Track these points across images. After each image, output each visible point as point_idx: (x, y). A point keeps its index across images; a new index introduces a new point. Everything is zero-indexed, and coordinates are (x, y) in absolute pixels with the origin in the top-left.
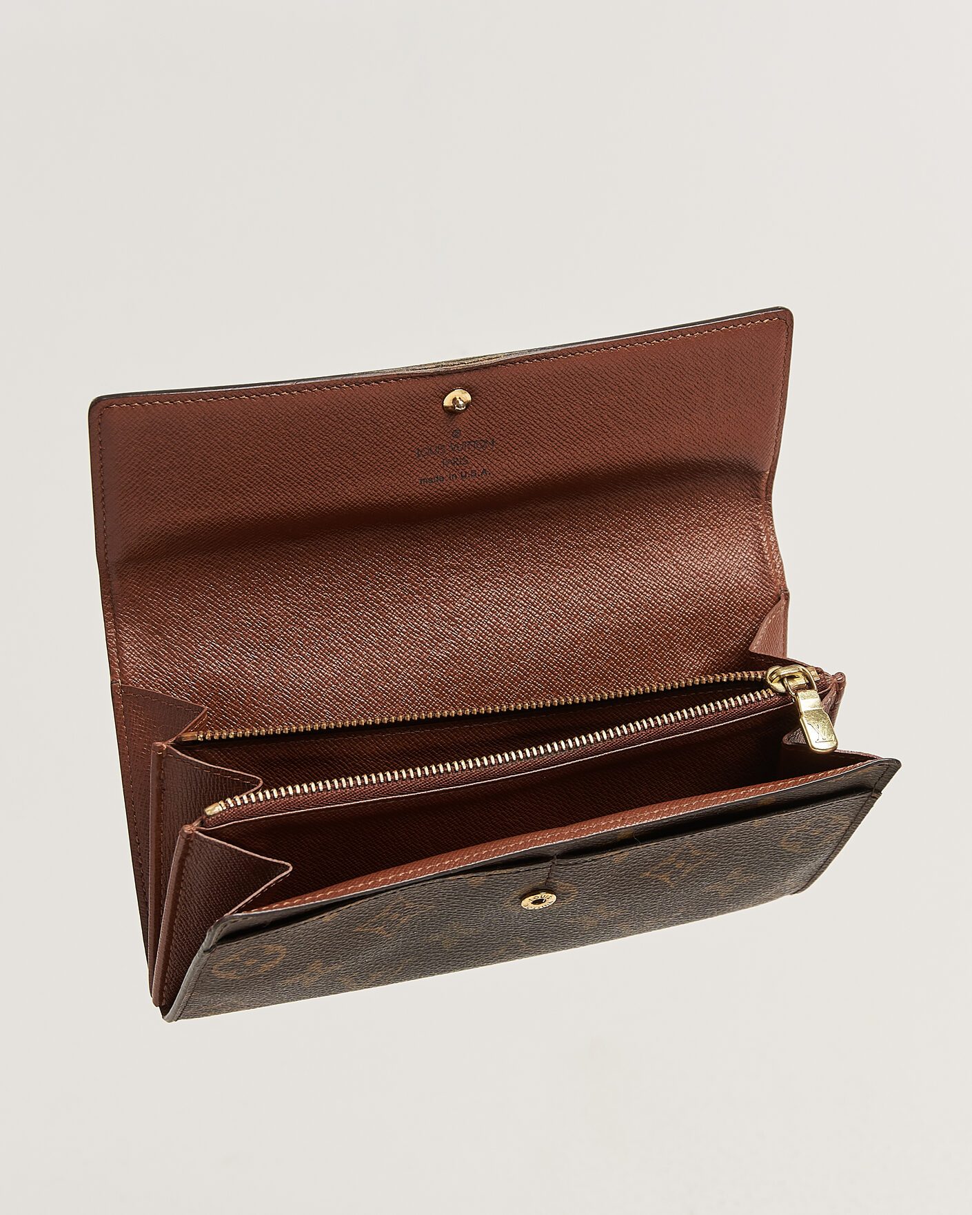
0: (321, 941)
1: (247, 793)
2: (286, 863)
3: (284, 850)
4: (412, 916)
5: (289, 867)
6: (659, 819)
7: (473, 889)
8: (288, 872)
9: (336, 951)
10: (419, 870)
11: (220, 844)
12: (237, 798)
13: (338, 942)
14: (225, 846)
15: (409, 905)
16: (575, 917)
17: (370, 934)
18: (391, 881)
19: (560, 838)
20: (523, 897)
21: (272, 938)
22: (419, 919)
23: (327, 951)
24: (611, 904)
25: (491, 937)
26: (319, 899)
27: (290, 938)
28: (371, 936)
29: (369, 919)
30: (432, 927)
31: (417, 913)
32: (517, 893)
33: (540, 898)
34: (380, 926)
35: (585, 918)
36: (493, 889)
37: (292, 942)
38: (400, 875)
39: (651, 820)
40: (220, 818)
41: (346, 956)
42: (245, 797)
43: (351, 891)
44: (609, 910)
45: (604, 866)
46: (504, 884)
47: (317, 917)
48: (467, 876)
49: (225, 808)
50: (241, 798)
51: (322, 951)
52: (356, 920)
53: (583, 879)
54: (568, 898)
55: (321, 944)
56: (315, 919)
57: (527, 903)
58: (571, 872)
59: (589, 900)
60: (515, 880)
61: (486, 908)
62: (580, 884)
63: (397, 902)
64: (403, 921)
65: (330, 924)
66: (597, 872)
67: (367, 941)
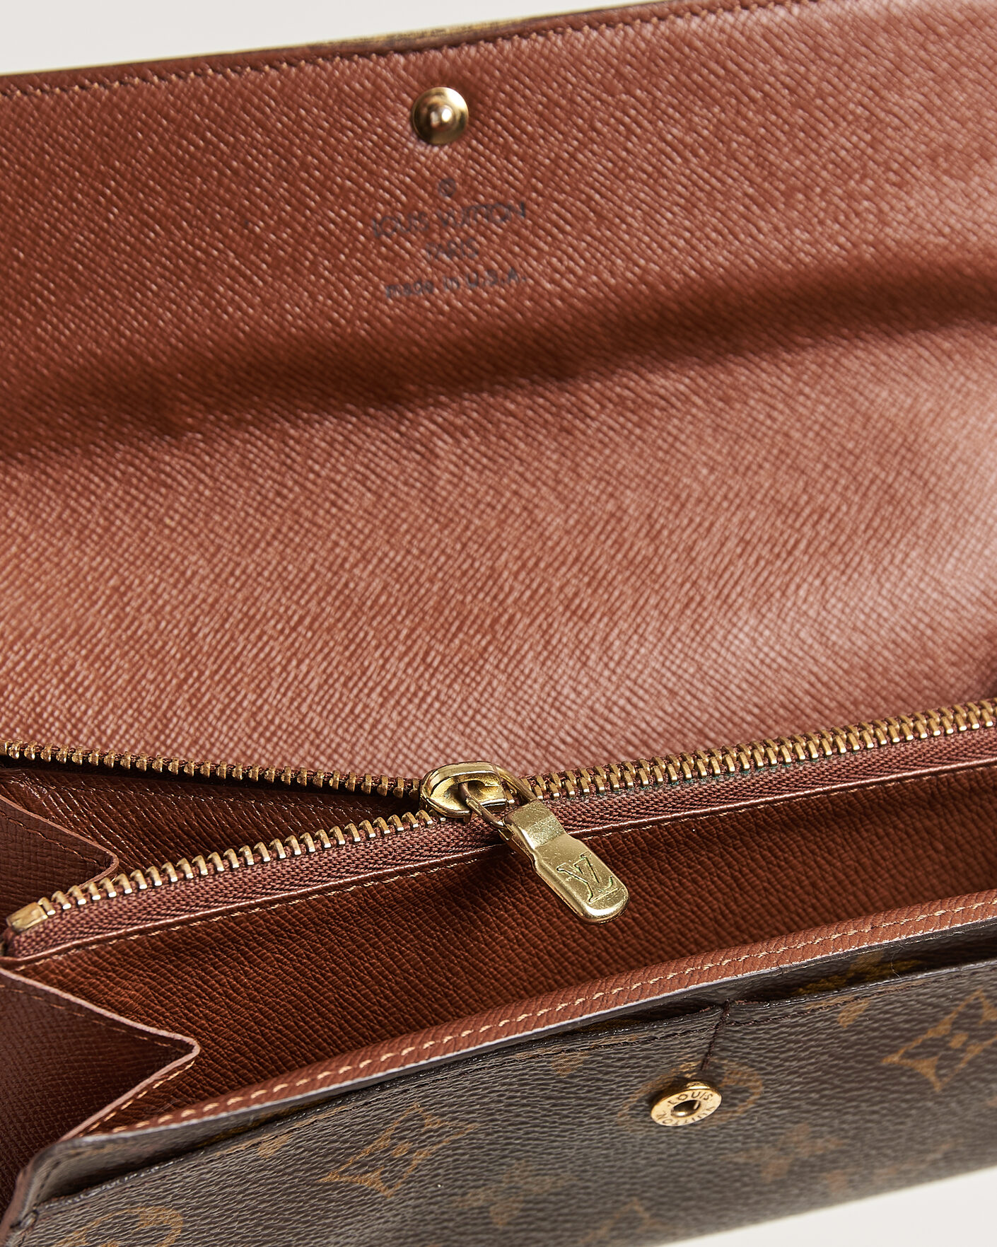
0: (253, 1203)
1: (97, 877)
2: (187, 1039)
3: (177, 1005)
4: (435, 1148)
5: (192, 1047)
6: (947, 928)
7: (560, 1081)
8: (191, 1056)
9: (284, 1228)
10: (464, 1034)
11: (47, 993)
12: (76, 891)
13: (289, 1205)
14: (57, 996)
15: (431, 1123)
16: (747, 1150)
17: (354, 1190)
18: (408, 1059)
19: (748, 966)
20: (654, 1099)
21: (153, 1191)
22: (448, 1156)
23: (266, 1228)
24: (820, 1121)
25: (585, 1197)
26: (258, 1100)
27: (190, 1193)
28: (355, 1194)
29: (351, 1154)
30: (472, 1174)
31: (446, 1141)
32: (643, 1090)
33: (690, 1098)
34: (373, 1172)
35: (769, 1151)
36: (598, 1080)
37: (194, 1203)
38: (426, 1046)
39: (931, 931)
40: (44, 936)
41: (303, 1239)
42: (92, 888)
43: (324, 1082)
44: (815, 1136)
45: (819, 1031)
46: (622, 1067)
47: (249, 1143)
48: (552, 1050)
49: (52, 912)
50: (85, 891)
51: (257, 1225)
52: (325, 1156)
53: (776, 1058)
54: (743, 1101)
55: (253, 1210)
56: (243, 1146)
57: (663, 1111)
58: (754, 1039)
59: (781, 1108)
60: (644, 1058)
61: (581, 1124)
62: (770, 1068)
63: (408, 1114)
64: (417, 1159)
65: (273, 1163)
66: (805, 1042)
67: (346, 1204)
